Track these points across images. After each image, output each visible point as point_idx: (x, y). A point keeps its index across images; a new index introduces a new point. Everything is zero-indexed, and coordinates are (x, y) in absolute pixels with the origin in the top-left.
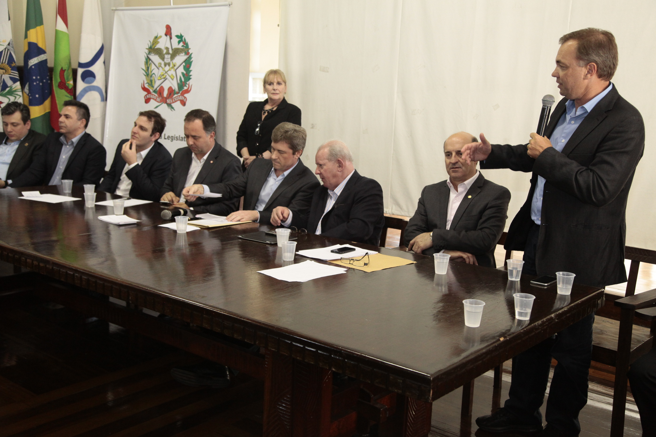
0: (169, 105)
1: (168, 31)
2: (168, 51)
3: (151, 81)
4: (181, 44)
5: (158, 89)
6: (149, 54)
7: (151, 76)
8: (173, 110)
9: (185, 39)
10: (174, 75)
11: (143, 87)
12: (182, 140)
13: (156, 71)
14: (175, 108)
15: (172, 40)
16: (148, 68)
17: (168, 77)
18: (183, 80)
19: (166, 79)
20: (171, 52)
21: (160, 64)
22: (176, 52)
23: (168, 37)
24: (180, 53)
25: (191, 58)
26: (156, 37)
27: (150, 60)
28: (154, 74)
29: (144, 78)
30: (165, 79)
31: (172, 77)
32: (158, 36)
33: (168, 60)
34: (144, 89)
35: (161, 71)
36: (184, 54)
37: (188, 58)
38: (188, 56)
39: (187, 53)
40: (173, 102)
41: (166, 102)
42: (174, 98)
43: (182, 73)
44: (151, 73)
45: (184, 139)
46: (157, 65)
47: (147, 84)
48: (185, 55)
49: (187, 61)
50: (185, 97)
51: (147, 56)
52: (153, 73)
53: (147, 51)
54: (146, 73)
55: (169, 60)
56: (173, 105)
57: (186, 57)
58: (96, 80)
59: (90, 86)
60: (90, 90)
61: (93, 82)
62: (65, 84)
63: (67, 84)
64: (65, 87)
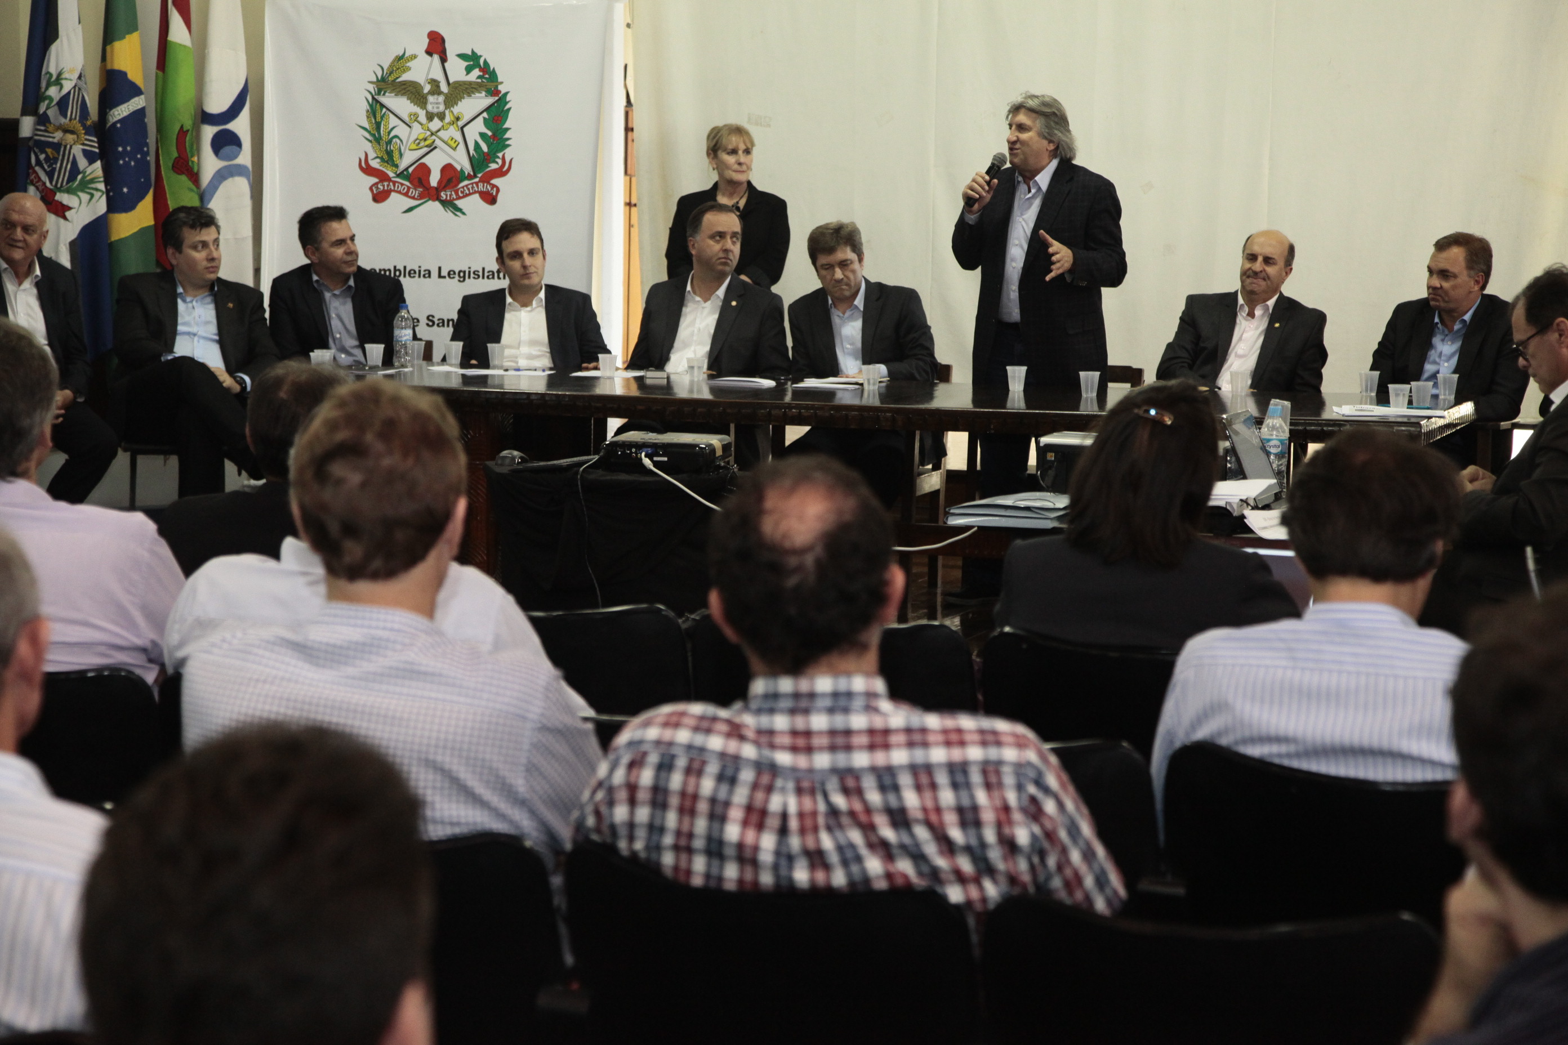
0: (449, 205)
1: (436, 45)
2: (438, 87)
3: (390, 154)
4: (476, 72)
5: (411, 170)
6: (379, 94)
7: (390, 142)
8: (458, 213)
9: (485, 62)
10: (460, 139)
11: (363, 164)
12: (493, 278)
13: (401, 131)
14: (464, 210)
15: (446, 65)
16: (378, 126)
17: (438, 142)
18: (485, 148)
19: (435, 148)
20: (444, 88)
21: (415, 117)
22: (459, 91)
23: (436, 58)
24: (473, 93)
25: (507, 103)
26: (400, 58)
27: (382, 106)
28: (396, 136)
29: (368, 147)
30: (432, 148)
31: (452, 143)
32: (406, 55)
33: (438, 108)
34: (367, 170)
35: (417, 131)
36: (484, 94)
37: (497, 101)
38: (497, 98)
39: (496, 92)
40: (459, 198)
41: (438, 198)
42: (463, 187)
43: (482, 135)
44: (389, 135)
45: (496, 275)
46: (407, 119)
47: (378, 160)
48: (486, 96)
49: (493, 108)
50: (494, 186)
51: (373, 98)
52: (392, 135)
53: (371, 88)
54: (373, 135)
55: (442, 108)
56: (459, 203)
57: (490, 100)
58: (242, 152)
59: (230, 165)
60: (232, 175)
61: (236, 157)
62: (188, 163)
63: (190, 164)
64: (187, 170)
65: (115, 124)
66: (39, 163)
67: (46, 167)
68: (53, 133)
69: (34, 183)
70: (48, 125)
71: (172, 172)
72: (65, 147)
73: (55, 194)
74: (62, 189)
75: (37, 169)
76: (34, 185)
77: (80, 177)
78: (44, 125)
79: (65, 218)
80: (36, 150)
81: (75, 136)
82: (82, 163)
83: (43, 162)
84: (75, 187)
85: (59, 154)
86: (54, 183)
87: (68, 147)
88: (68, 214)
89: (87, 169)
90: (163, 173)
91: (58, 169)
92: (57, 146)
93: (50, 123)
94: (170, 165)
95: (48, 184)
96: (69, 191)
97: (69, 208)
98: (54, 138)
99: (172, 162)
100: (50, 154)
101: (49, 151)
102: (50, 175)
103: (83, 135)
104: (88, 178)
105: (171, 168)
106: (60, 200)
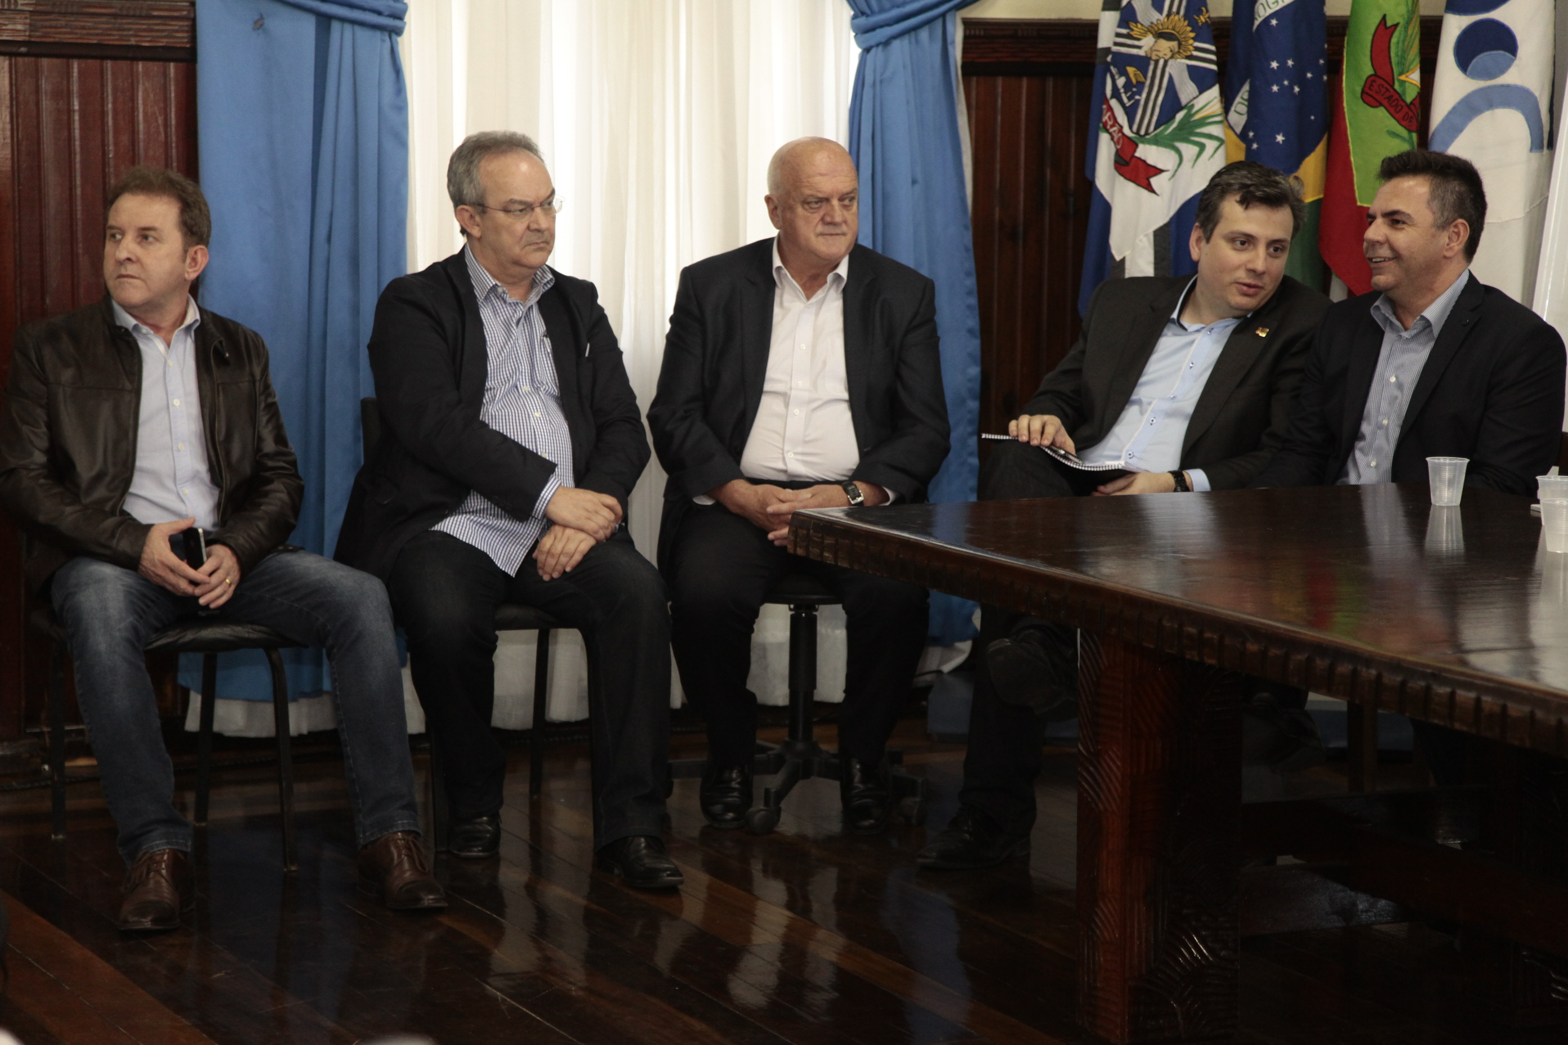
58: (1516, 62)
59: (1489, 87)
60: (1491, 105)
61: (1502, 71)
62: (1392, 86)
63: (1397, 86)
64: (1389, 98)
65: (1267, 21)
66: (1116, 94)
67: (1125, 100)
68: (1139, 39)
69: (1108, 127)
70: (1132, 25)
71: (1361, 101)
72: (1157, 62)
73: (1137, 146)
74: (1148, 137)
75: (1114, 103)
76: (1107, 131)
77: (1180, 116)
78: (1128, 27)
79: (1150, 188)
80: (1114, 70)
81: (1174, 44)
82: (1187, 90)
83: (1122, 90)
84: (1167, 135)
85: (1145, 77)
86: (1135, 127)
87: (1161, 62)
88: (1154, 181)
89: (1195, 102)
90: (1345, 105)
91: (1142, 103)
92: (1142, 63)
93: (1136, 22)
94: (1359, 90)
95: (1126, 131)
96: (1156, 142)
97: (1158, 171)
98: (1139, 47)
99: (1362, 83)
100: (1132, 76)
101: (1131, 70)
102: (1130, 113)
103: (1191, 41)
104: (1197, 117)
105: (1359, 94)
106: (1143, 158)
